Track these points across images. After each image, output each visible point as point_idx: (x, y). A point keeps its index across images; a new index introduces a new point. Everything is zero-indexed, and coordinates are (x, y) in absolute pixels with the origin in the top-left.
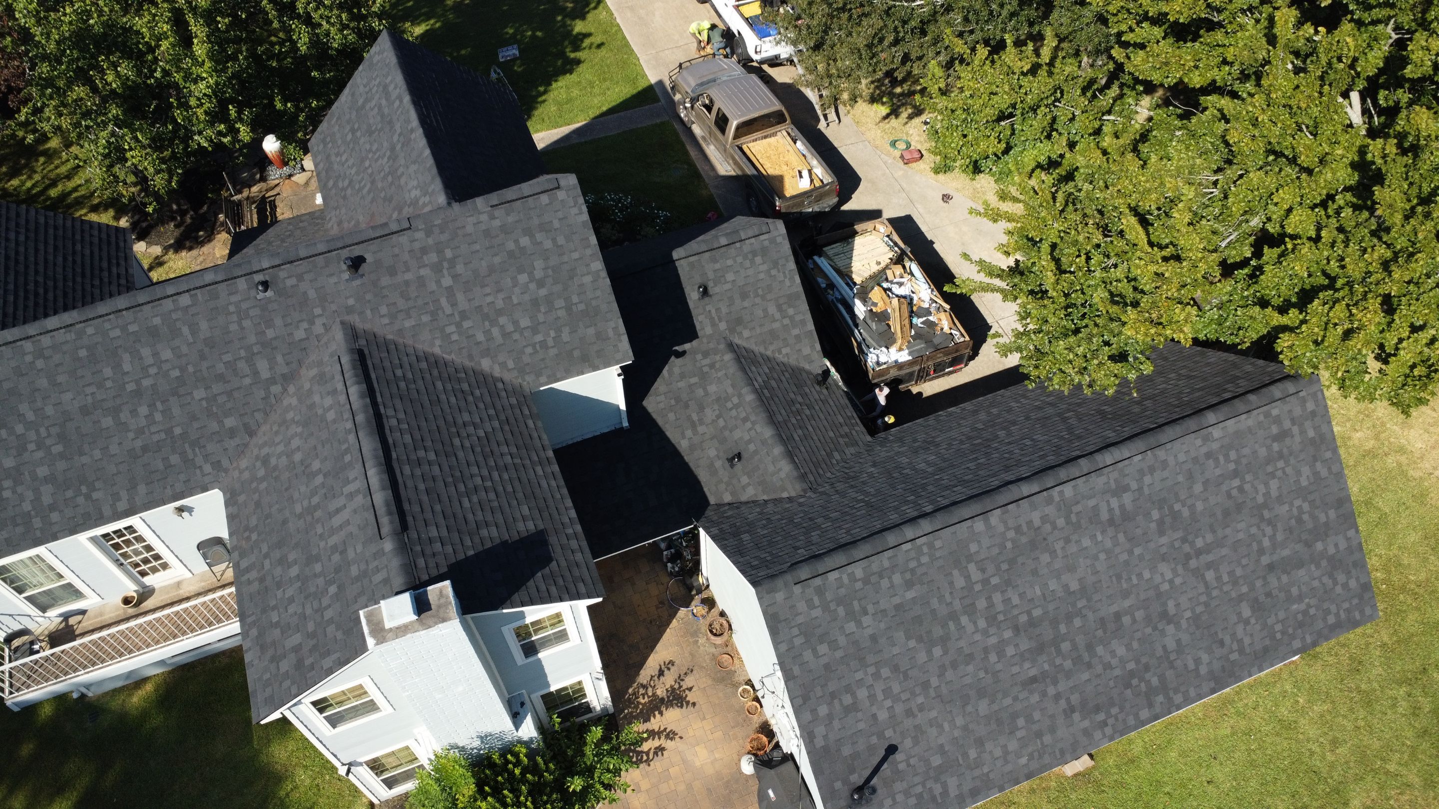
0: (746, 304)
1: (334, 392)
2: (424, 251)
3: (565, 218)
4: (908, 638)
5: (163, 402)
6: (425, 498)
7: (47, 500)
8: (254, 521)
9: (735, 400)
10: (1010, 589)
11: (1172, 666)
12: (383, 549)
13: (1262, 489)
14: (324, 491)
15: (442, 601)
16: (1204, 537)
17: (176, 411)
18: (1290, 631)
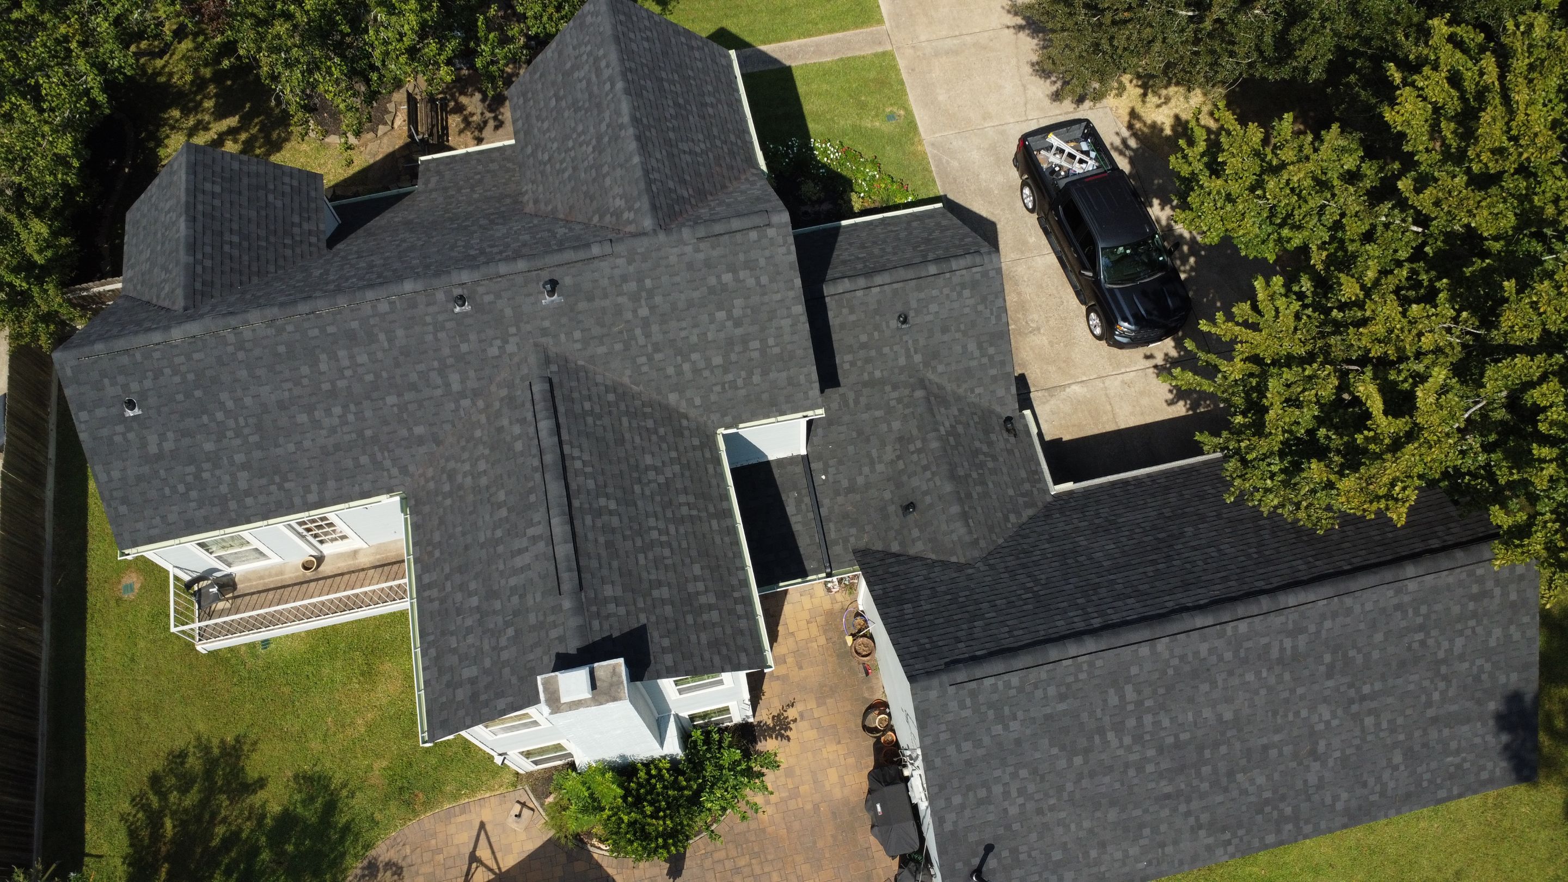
0: (946, 338)
1: (522, 421)
2: (624, 278)
3: (772, 257)
4: (1051, 746)
5: (356, 405)
6: (604, 553)
7: (243, 485)
8: (437, 537)
9: (919, 444)
10: (1162, 713)
11: (1309, 799)
12: (561, 605)
13: (1446, 645)
14: (508, 526)
15: (615, 679)
16: (1372, 684)
17: (368, 414)
18: (1439, 781)
